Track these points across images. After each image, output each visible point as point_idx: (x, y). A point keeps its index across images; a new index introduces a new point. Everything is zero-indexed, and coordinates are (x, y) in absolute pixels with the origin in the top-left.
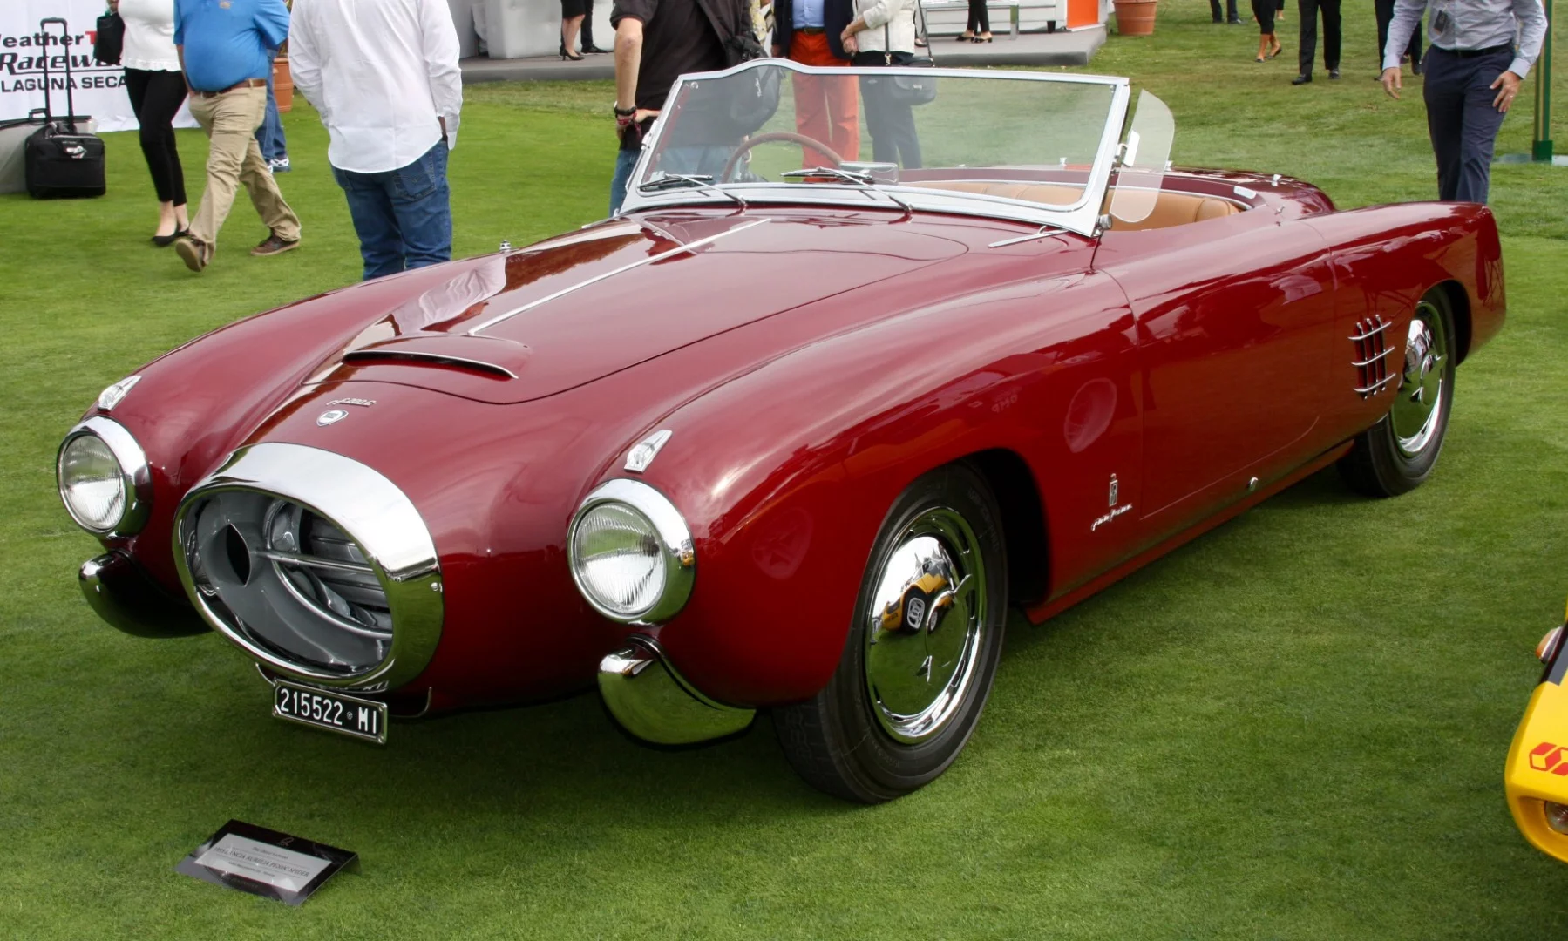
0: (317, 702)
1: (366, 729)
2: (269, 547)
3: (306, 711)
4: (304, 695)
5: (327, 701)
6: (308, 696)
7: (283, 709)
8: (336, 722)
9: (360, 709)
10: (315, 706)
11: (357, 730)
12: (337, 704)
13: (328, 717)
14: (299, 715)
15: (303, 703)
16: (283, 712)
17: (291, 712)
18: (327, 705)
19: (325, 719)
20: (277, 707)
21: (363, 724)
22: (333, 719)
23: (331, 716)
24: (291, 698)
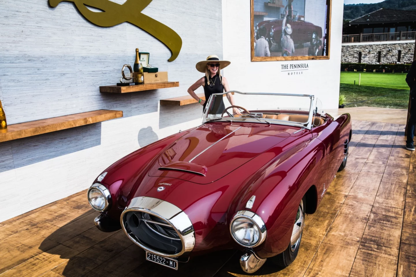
0: (158, 258)
1: (172, 266)
2: (143, 217)
3: (155, 260)
4: (154, 256)
5: (161, 258)
6: (156, 256)
7: (149, 258)
8: (163, 263)
9: (170, 261)
10: (158, 259)
11: (169, 266)
12: (164, 259)
13: (161, 262)
14: (153, 260)
15: (154, 258)
16: (149, 259)
17: (151, 259)
18: (161, 259)
19: (160, 262)
20: (147, 258)
21: (171, 265)
22: (163, 262)
23: (162, 261)
24: (151, 256)
